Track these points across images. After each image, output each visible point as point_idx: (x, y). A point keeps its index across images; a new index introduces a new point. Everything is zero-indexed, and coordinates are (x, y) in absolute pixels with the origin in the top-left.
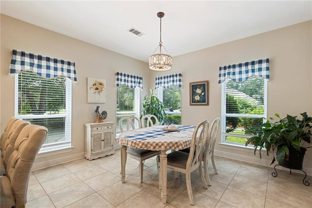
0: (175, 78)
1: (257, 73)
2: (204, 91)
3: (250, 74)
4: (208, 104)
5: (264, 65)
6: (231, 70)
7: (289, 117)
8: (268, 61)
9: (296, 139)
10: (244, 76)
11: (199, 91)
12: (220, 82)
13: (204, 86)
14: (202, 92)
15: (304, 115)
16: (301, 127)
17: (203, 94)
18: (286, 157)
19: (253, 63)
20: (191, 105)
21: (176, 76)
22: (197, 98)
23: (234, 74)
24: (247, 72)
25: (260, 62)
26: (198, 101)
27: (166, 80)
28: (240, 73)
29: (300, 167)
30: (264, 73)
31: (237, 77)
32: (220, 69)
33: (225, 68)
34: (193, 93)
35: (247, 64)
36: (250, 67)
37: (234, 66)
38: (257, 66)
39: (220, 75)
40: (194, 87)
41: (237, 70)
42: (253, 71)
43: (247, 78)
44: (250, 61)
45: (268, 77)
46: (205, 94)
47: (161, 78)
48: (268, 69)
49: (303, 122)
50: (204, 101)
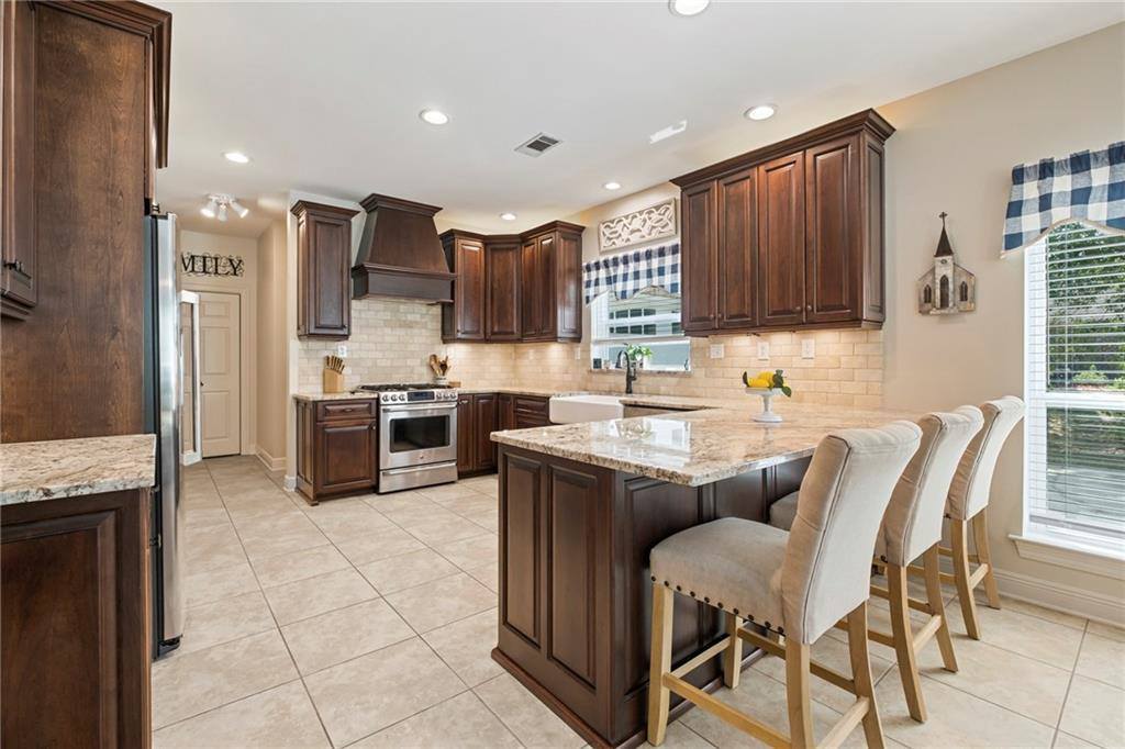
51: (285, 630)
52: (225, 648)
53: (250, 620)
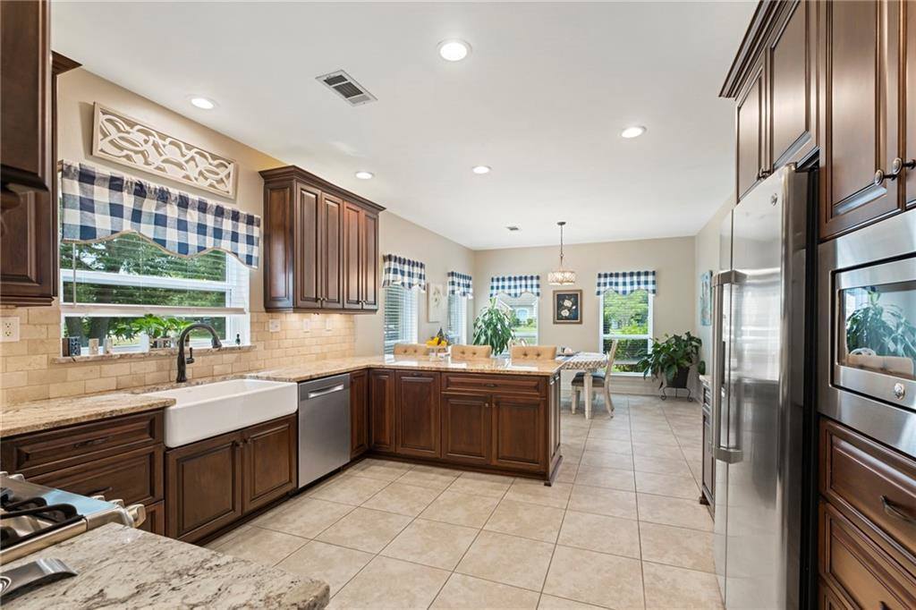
0: (529, 282)
1: (642, 286)
2: (575, 303)
3: (636, 287)
4: (581, 323)
5: (650, 278)
6: (614, 280)
7: (675, 337)
8: (654, 273)
9: (682, 358)
10: (628, 288)
11: (567, 303)
12: (599, 293)
13: (575, 297)
14: (572, 305)
15: (688, 334)
16: (685, 346)
17: (574, 307)
18: (675, 374)
19: (639, 274)
20: (555, 323)
21: (532, 278)
22: (565, 313)
23: (617, 284)
24: (632, 283)
25: (646, 274)
26: (566, 318)
27: (512, 283)
28: (624, 284)
29: (684, 386)
30: (651, 287)
31: (621, 288)
32: (600, 276)
33: (606, 276)
34: (560, 307)
35: (632, 274)
36: (635, 278)
37: (617, 275)
38: (643, 278)
39: (599, 285)
40: (560, 298)
41: (621, 280)
42: (639, 283)
43: (632, 291)
44: (635, 271)
45: (654, 292)
46: (577, 308)
47: (503, 280)
48: (654, 282)
49: (687, 341)
50: (575, 317)
51: (637, 555)
52: (681, 563)
53: (662, 580)
